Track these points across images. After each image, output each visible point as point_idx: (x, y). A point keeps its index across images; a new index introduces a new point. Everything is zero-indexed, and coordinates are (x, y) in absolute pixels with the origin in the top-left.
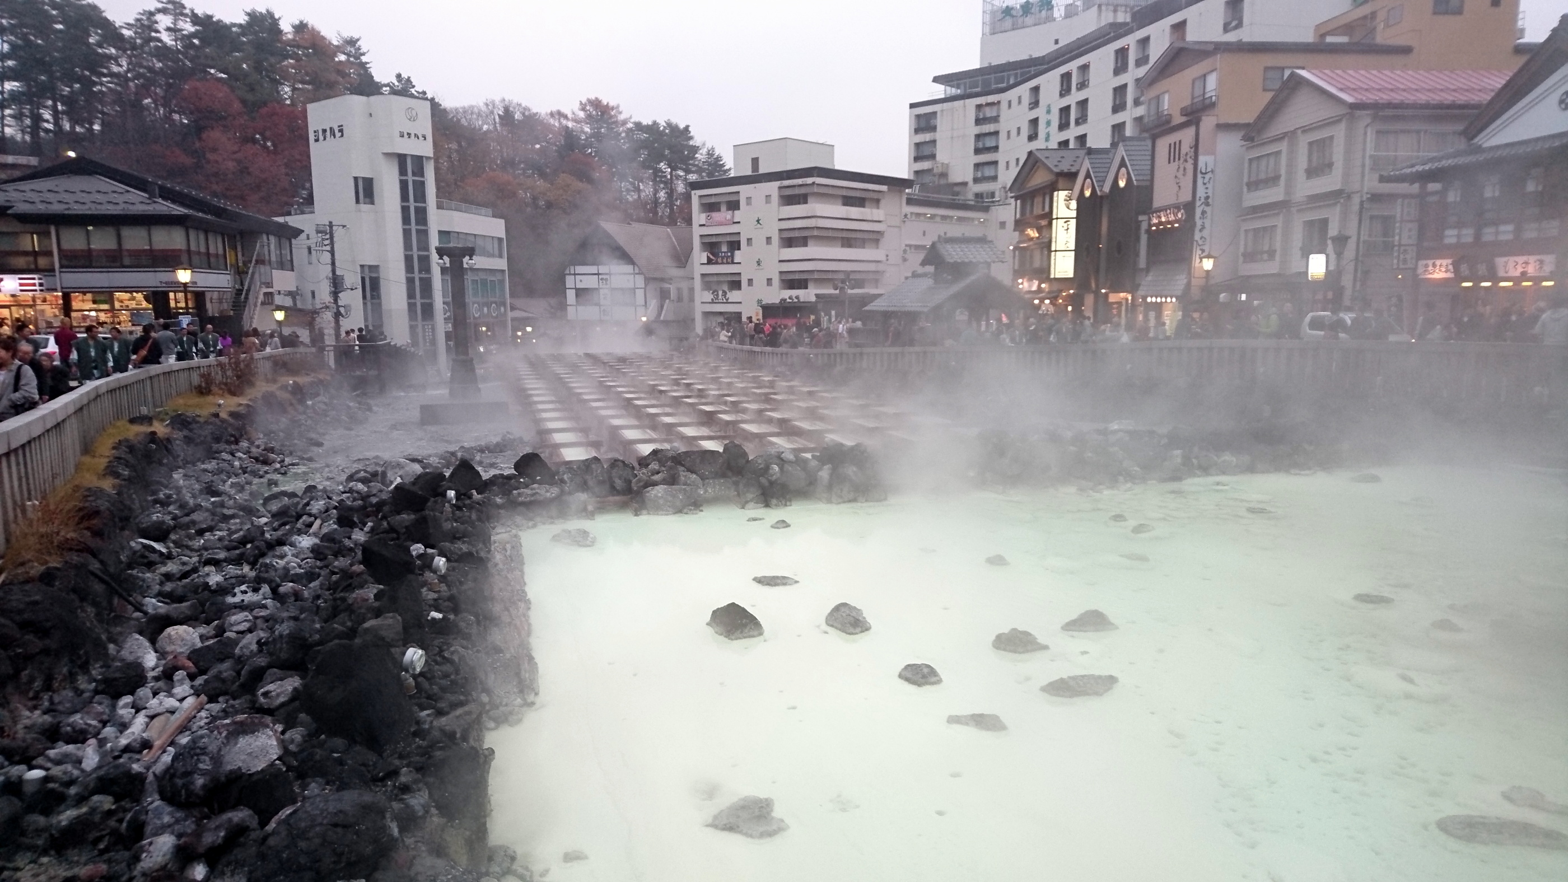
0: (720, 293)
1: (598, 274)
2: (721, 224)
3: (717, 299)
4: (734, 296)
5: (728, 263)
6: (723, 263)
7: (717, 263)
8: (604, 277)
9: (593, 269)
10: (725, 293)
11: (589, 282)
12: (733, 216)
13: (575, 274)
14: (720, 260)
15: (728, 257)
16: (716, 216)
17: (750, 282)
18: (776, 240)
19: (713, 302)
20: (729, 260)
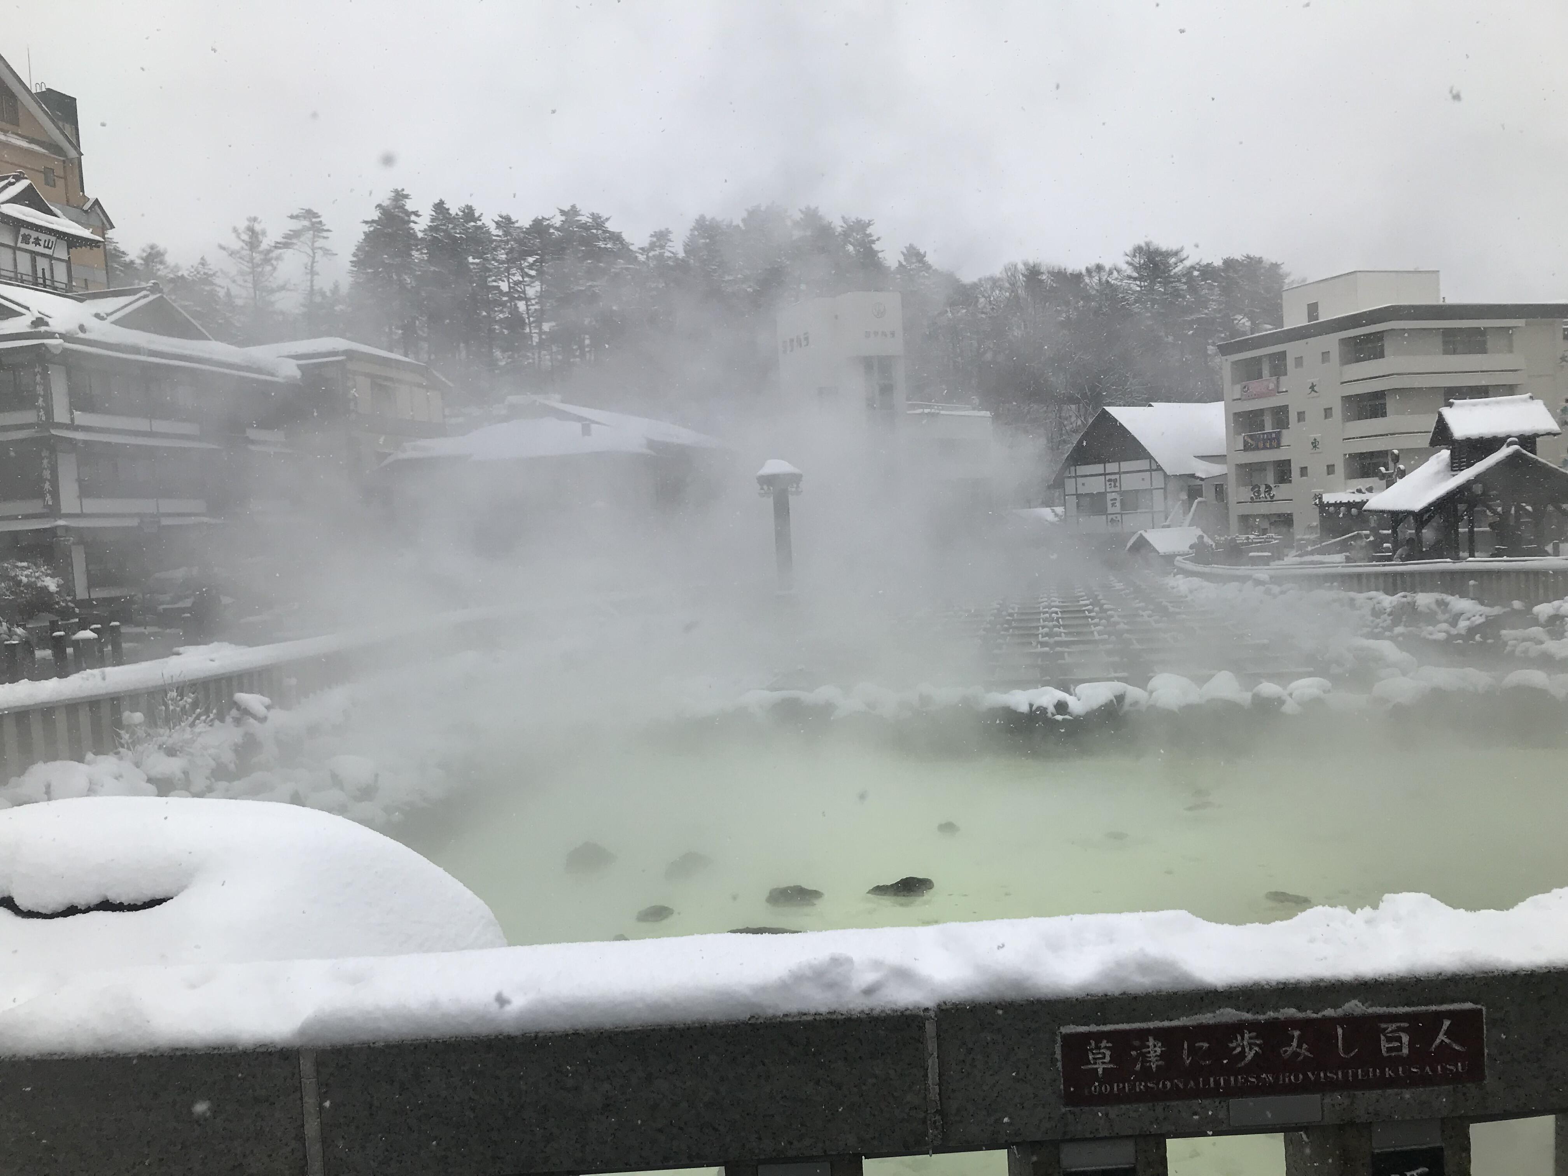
0: (1263, 488)
1: (1105, 474)
2: (1260, 396)
3: (1258, 497)
4: (1281, 491)
5: (1271, 448)
6: (1265, 448)
7: (1257, 448)
8: (1113, 477)
9: (1098, 468)
10: (1269, 488)
11: (1096, 485)
12: (1278, 385)
13: (1076, 477)
14: (1261, 445)
15: (1271, 440)
16: (1255, 386)
17: (1304, 471)
18: (1337, 412)
19: (1252, 501)
20: (1274, 444)
